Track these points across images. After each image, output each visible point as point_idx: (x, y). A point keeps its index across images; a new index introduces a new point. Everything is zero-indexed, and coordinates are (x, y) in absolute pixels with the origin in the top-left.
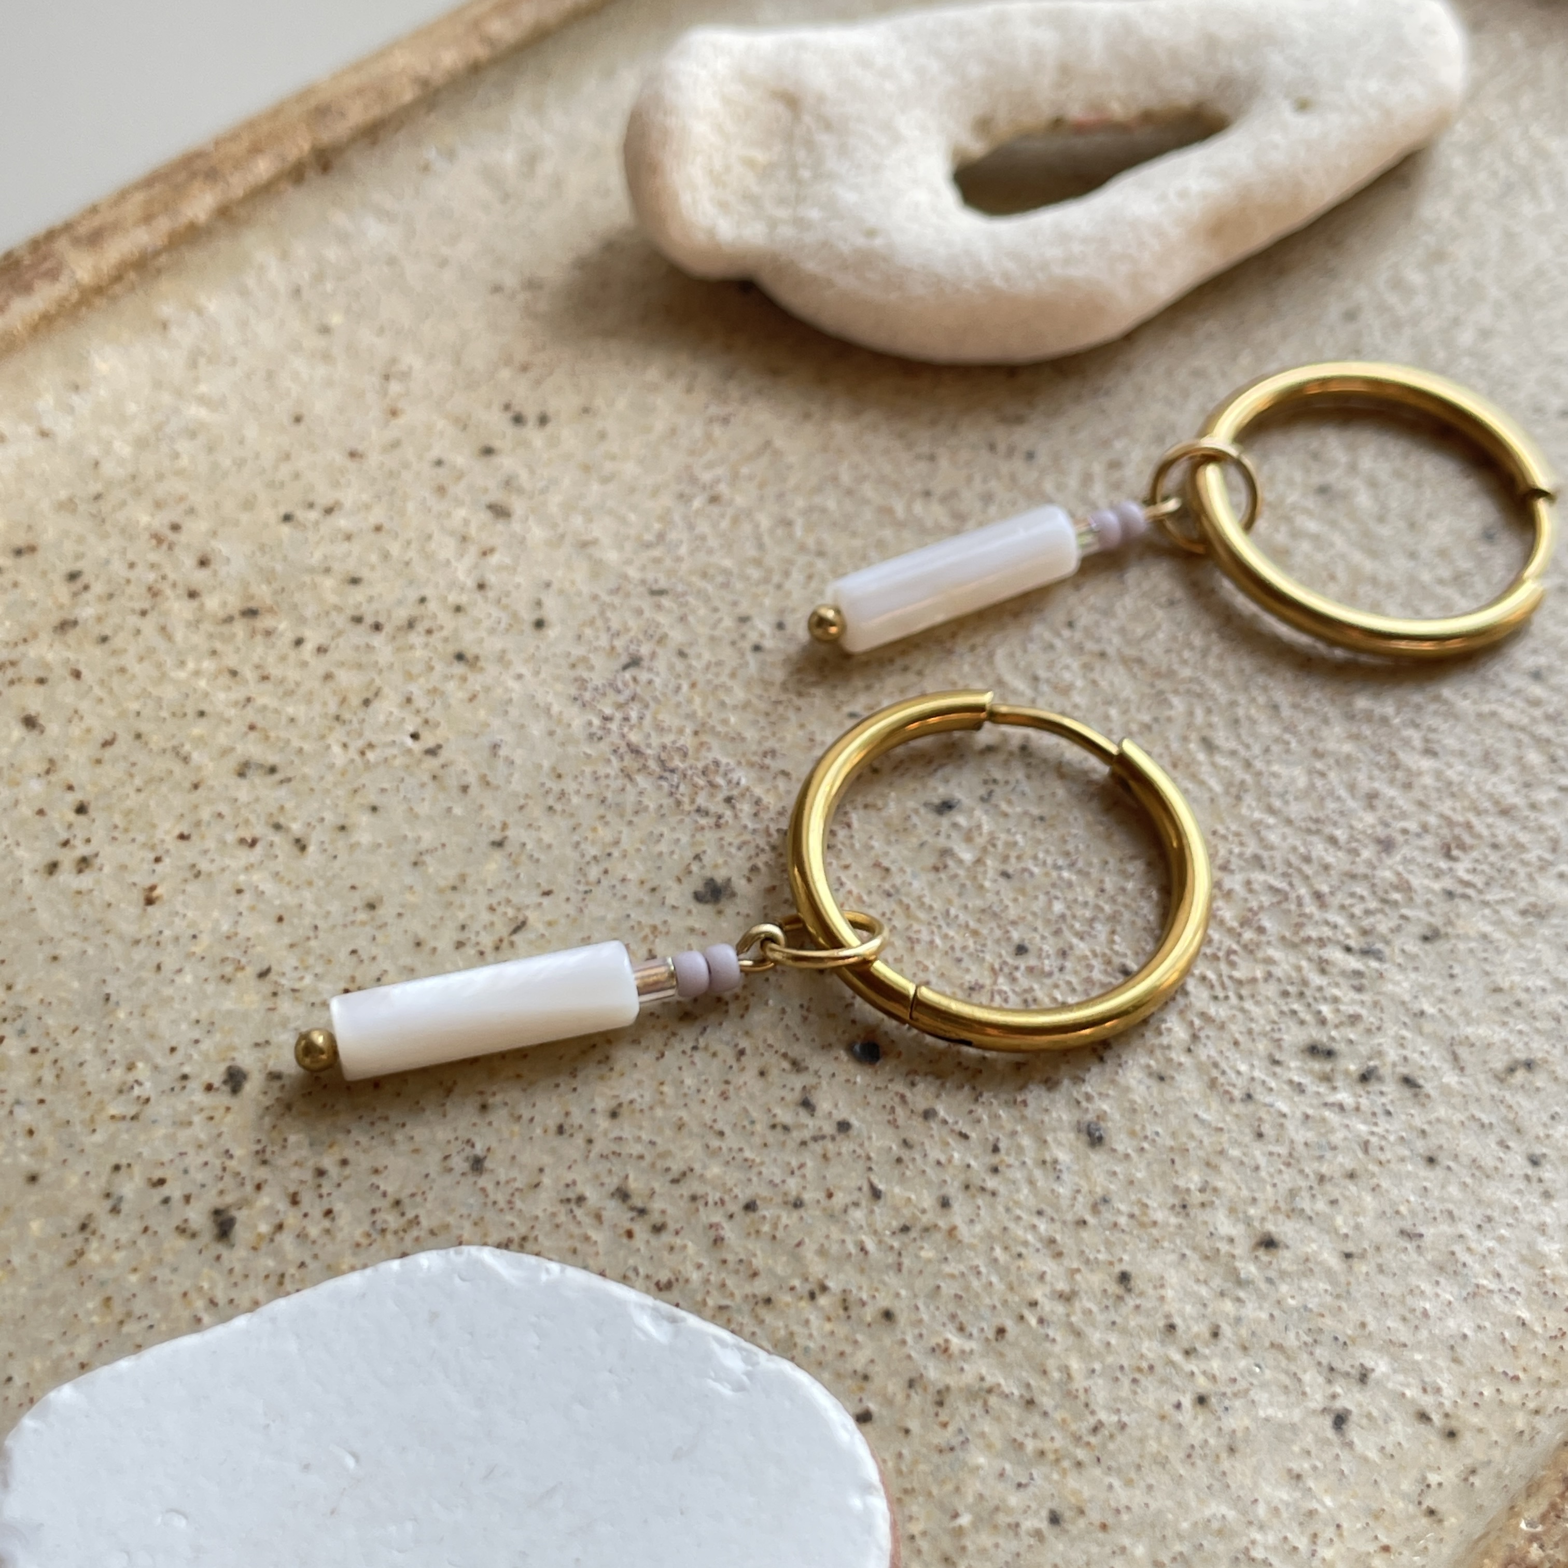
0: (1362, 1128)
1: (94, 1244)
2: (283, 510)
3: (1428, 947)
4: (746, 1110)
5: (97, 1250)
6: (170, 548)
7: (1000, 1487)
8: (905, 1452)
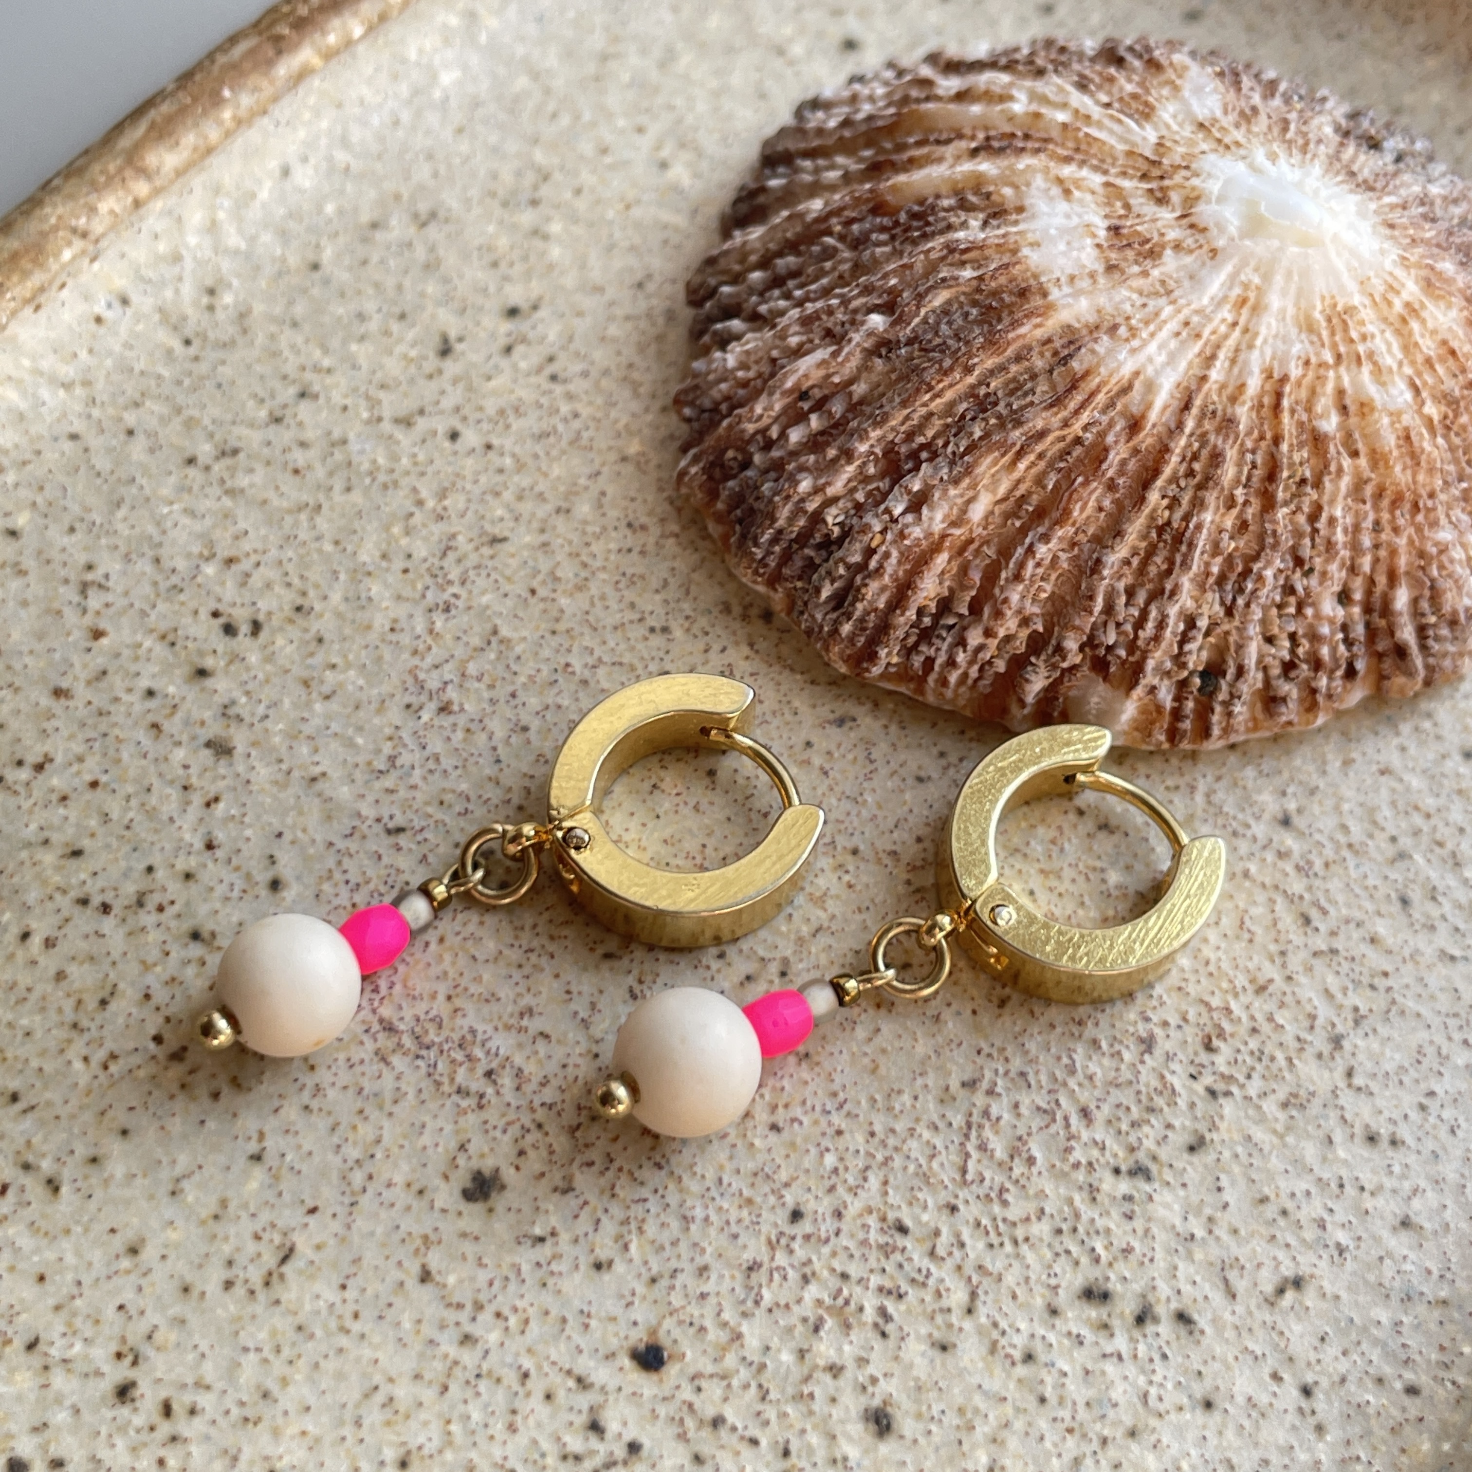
0: (1141, 1379)
3: (1195, 1159)
4: (535, 1442)
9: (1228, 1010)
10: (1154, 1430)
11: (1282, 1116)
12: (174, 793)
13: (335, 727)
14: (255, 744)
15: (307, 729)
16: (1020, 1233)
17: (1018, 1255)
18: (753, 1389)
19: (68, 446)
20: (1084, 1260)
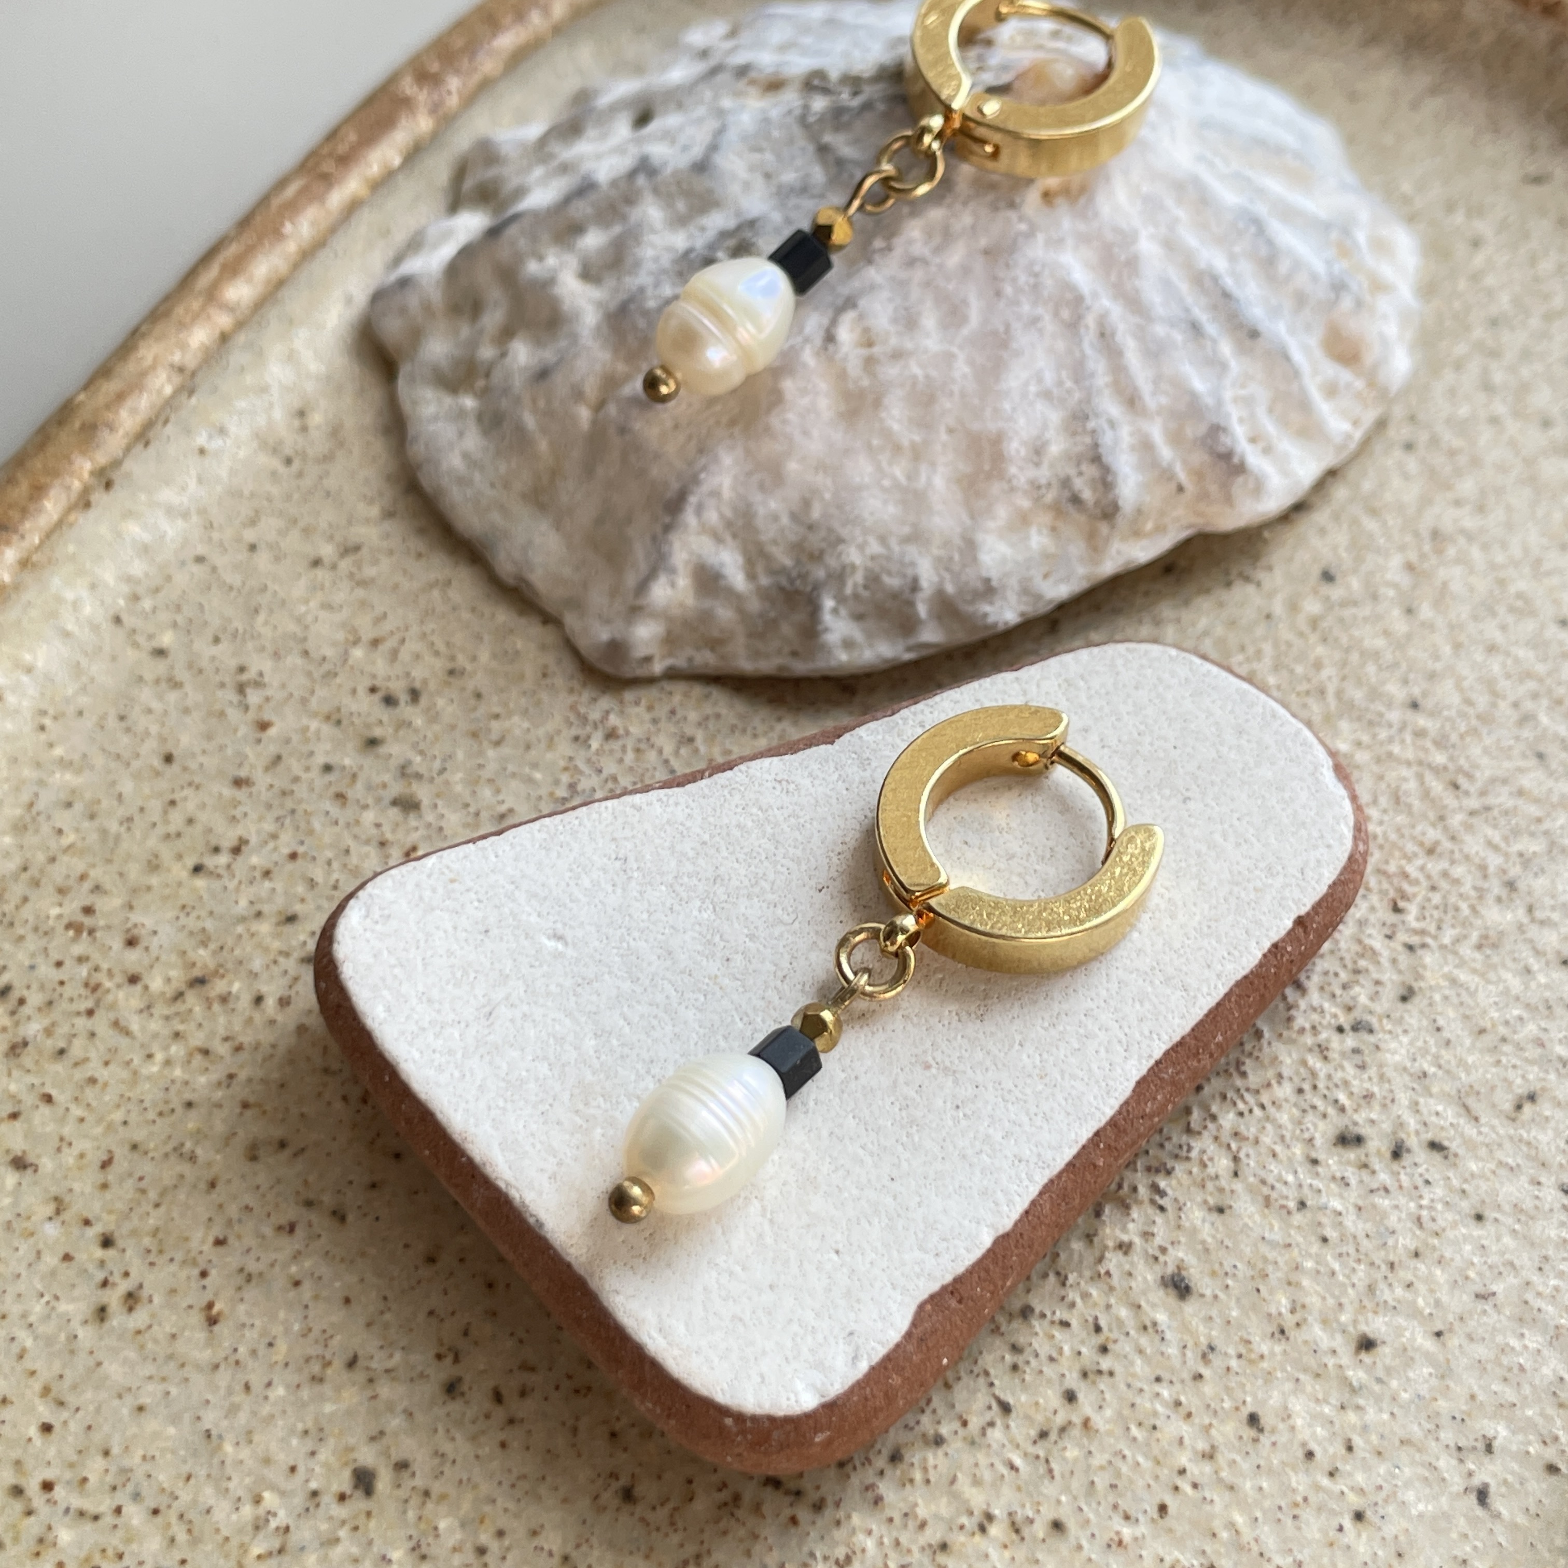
9: (1406, 876)
10: (1434, 1248)
11: (1478, 956)
12: (372, 851)
13: (511, 768)
14: (438, 795)
15: (486, 773)
16: (1265, 1098)
17: (1268, 1118)
18: (1052, 1278)
19: (196, 569)
20: (1331, 1111)
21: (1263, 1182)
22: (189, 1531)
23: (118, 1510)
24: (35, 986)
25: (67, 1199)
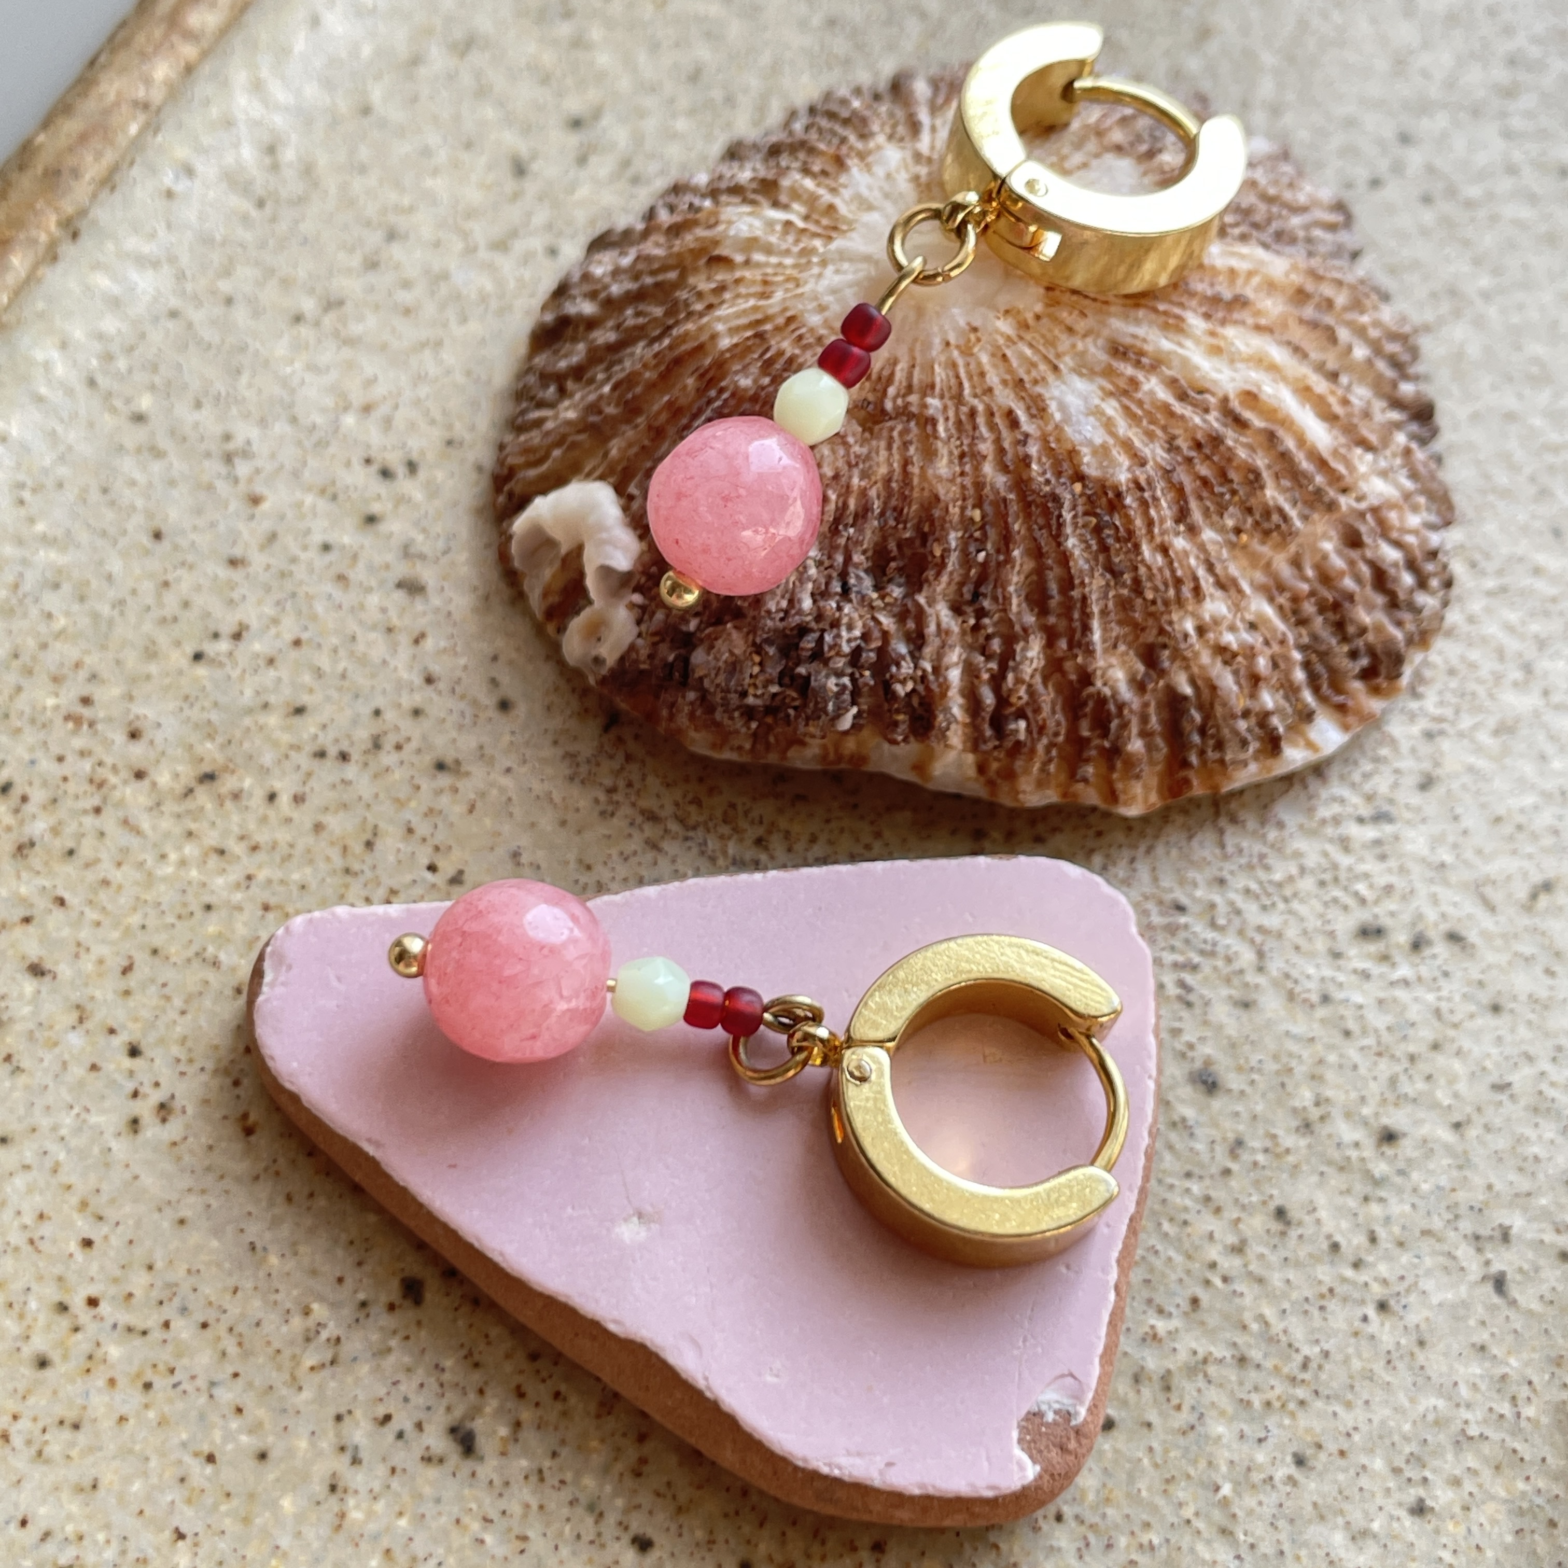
0: (1430, 997)
1: (351, 1502)
2: (190, 650)
3: (1427, 795)
5: (357, 1507)
6: (91, 724)
7: (1245, 1448)
8: (1155, 1445)
11: (1495, 742)
12: (377, 636)
17: (1291, 911)
20: (1352, 903)
21: (1287, 976)
22: (240, 1344)
23: (167, 1325)
24: (37, 782)
25: (89, 1007)
